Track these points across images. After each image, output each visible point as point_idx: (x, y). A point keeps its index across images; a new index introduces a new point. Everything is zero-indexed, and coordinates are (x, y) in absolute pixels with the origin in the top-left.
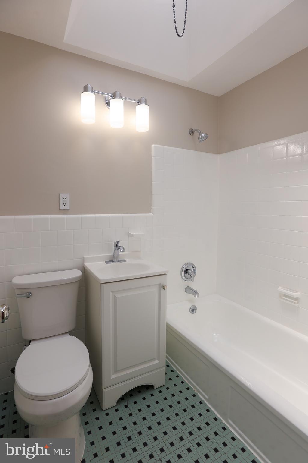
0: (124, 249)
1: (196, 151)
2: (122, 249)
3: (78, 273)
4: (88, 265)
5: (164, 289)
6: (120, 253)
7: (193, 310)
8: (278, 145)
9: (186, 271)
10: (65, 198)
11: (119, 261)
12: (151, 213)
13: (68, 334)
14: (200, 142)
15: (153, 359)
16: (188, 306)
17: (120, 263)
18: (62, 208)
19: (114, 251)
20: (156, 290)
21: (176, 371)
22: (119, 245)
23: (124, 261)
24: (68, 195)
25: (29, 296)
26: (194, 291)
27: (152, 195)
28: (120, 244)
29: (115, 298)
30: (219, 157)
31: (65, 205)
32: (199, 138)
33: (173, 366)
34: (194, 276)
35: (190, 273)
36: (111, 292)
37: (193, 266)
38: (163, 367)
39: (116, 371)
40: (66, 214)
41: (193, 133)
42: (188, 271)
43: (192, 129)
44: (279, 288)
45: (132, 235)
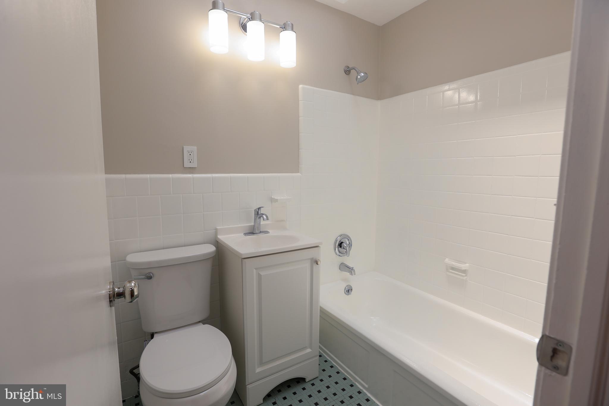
0: (267, 217)
1: (353, 95)
2: (265, 217)
3: (211, 249)
4: (222, 237)
5: (317, 264)
6: (262, 222)
7: (348, 290)
8: (449, 90)
9: (340, 245)
10: (190, 152)
11: (260, 232)
12: (298, 172)
13: (201, 324)
14: (358, 84)
15: (305, 348)
16: (343, 286)
17: (261, 235)
18: (187, 164)
19: (255, 219)
20: (307, 265)
21: (330, 361)
22: (260, 212)
23: (267, 232)
24: (195, 148)
25: (150, 278)
26: (349, 268)
27: (300, 150)
28: (262, 211)
29: (260, 277)
30: (379, 104)
31: (190, 161)
32: (357, 78)
33: (326, 356)
34: (350, 250)
35: (345, 246)
36: (255, 269)
37: (349, 238)
38: (316, 356)
39: (262, 363)
40: (192, 173)
41: (349, 71)
42: (343, 244)
43: (349, 67)
44: (446, 260)
45: (276, 200)
